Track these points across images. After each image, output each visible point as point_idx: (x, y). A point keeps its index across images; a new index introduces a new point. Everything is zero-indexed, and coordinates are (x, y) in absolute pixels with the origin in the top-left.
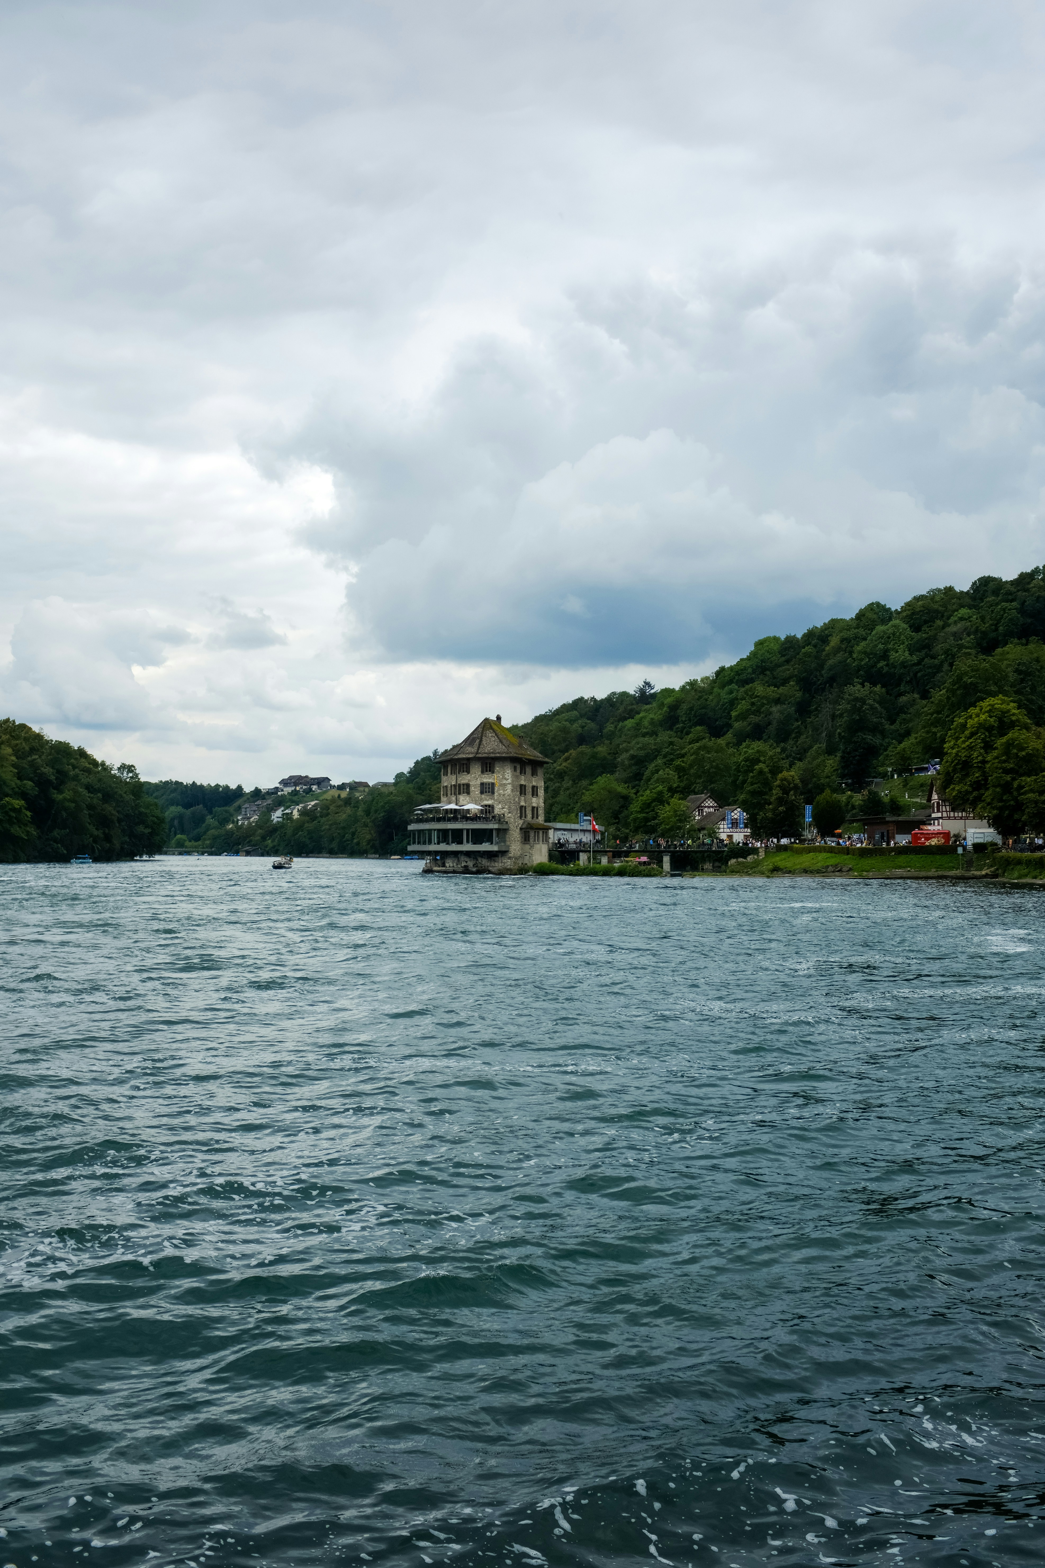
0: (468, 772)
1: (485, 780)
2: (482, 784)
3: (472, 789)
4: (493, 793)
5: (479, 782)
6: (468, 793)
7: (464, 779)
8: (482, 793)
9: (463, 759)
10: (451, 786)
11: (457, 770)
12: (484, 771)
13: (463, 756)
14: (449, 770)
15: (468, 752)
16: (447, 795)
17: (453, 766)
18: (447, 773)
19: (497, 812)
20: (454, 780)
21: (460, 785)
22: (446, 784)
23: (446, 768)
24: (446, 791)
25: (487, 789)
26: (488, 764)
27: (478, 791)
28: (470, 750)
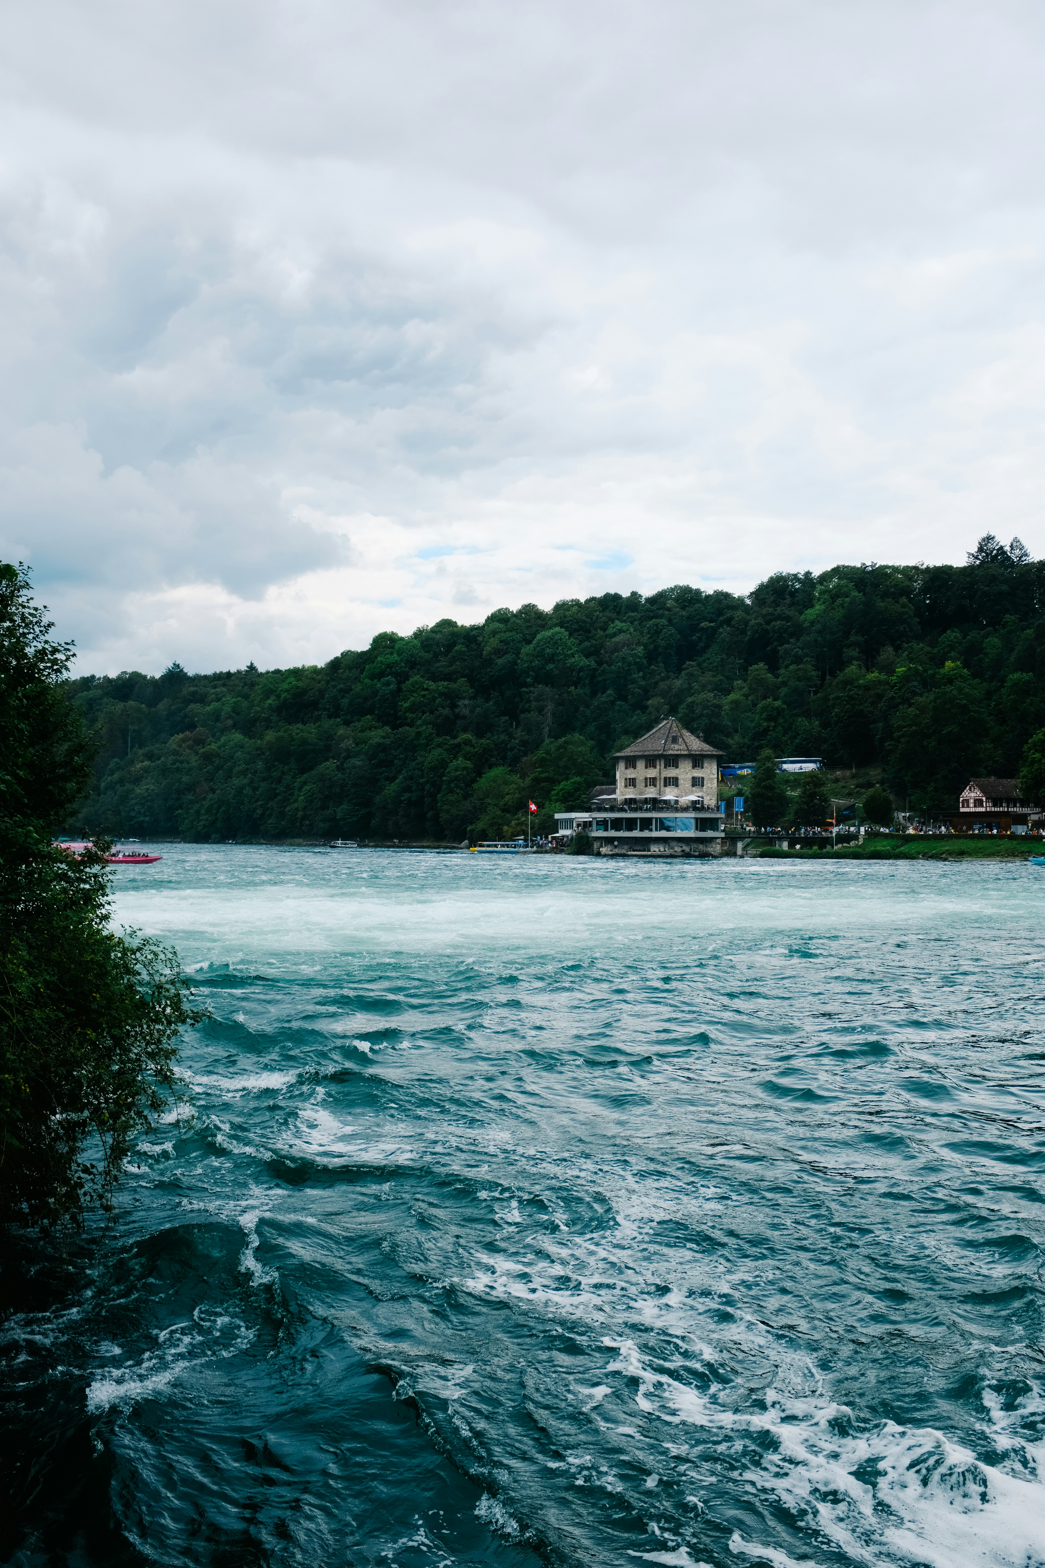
0: (677, 767)
1: (696, 775)
2: (693, 778)
3: (681, 782)
4: (703, 785)
5: (690, 776)
6: (677, 786)
7: (671, 772)
8: (693, 786)
9: (672, 755)
10: (646, 779)
11: (660, 764)
12: (694, 767)
13: (671, 752)
14: (641, 765)
15: (676, 749)
16: (635, 786)
17: (651, 761)
18: (634, 767)
19: (706, 802)
20: (652, 773)
21: (665, 779)
22: (632, 776)
23: (631, 762)
24: (632, 782)
25: (697, 782)
26: (697, 760)
27: (688, 784)
28: (677, 747)
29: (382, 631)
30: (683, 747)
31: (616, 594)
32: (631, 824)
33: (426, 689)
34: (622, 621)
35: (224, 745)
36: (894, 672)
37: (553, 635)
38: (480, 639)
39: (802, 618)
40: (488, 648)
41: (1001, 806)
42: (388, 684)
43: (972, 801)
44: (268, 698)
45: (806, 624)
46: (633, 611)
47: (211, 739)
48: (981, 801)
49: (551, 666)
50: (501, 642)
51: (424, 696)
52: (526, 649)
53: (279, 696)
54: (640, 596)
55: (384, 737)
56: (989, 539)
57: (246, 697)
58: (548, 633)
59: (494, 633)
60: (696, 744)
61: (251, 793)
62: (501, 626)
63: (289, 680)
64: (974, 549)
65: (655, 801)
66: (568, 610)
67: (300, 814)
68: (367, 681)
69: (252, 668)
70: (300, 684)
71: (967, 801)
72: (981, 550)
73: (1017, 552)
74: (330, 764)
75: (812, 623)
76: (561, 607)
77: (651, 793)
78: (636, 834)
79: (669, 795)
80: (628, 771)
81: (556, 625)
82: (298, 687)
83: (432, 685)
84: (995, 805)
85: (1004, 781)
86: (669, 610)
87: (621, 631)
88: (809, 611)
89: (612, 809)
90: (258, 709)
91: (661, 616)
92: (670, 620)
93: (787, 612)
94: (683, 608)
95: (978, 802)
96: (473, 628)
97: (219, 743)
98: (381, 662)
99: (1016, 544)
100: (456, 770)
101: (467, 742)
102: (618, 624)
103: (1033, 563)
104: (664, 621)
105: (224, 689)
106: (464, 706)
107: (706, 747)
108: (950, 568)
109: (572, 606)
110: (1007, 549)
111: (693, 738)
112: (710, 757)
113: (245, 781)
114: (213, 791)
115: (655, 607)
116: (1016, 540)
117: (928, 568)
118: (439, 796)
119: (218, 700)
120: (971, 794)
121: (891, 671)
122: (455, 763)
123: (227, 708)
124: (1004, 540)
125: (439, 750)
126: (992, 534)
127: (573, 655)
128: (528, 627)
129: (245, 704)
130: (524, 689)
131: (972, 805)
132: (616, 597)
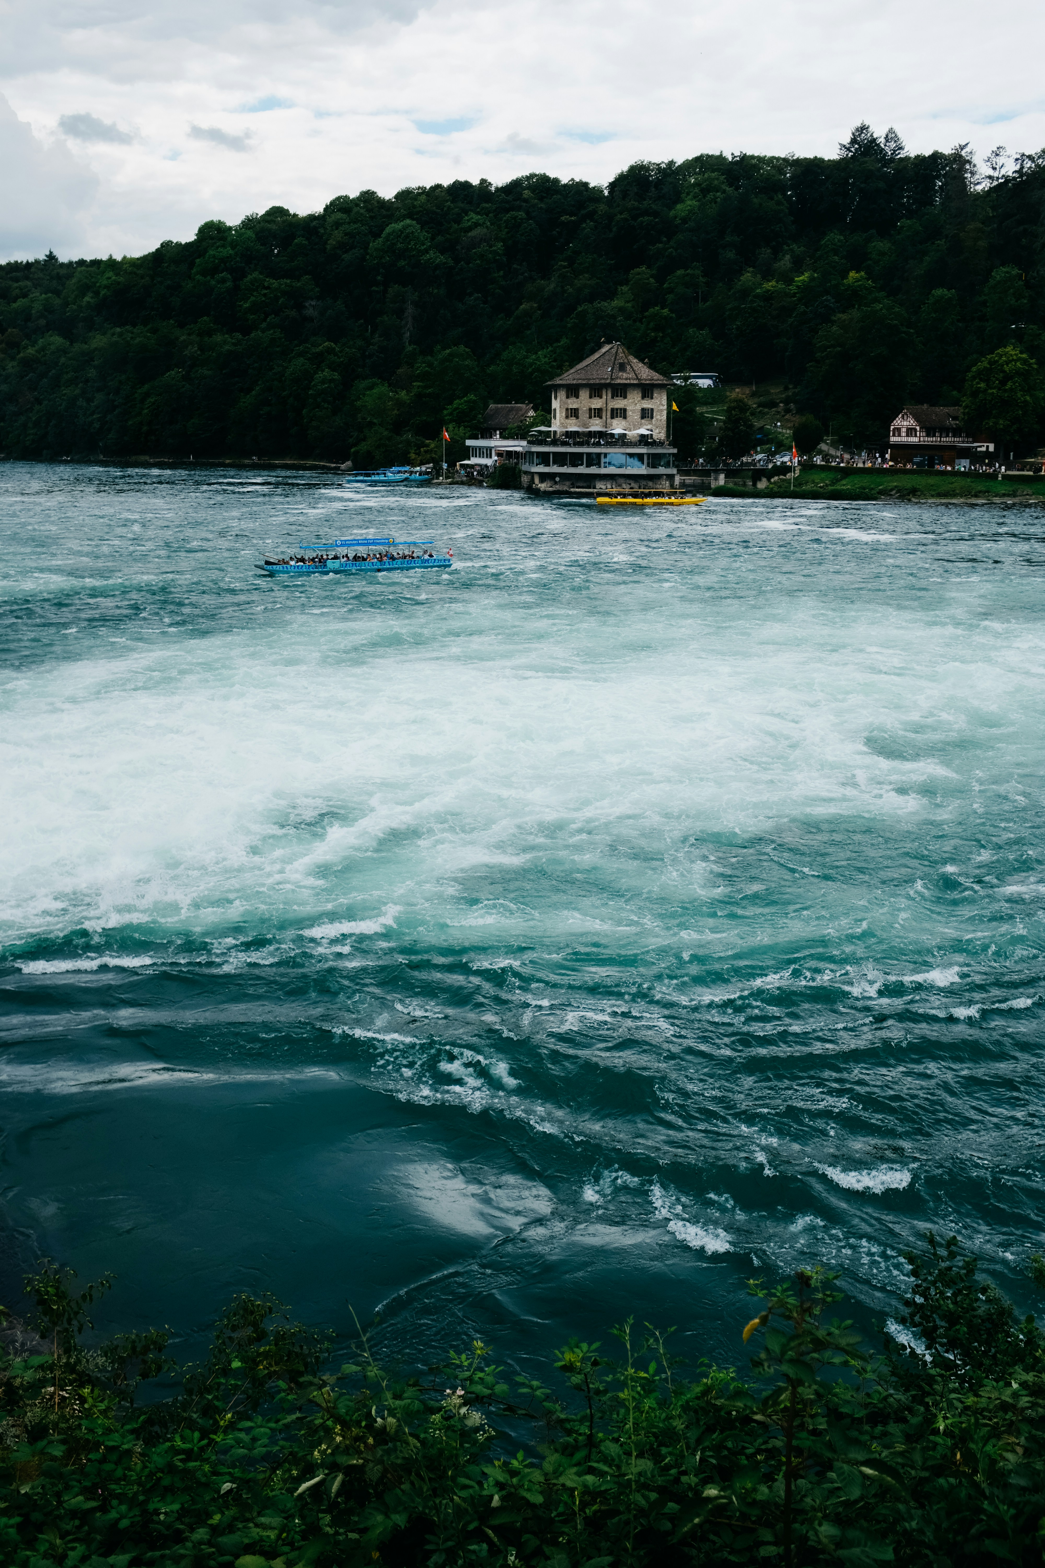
0: (625, 397)
1: (645, 406)
2: (643, 410)
3: (629, 413)
4: (652, 418)
5: (638, 407)
6: (625, 417)
7: (619, 403)
8: (643, 417)
9: (619, 384)
10: (590, 409)
11: (607, 395)
12: (643, 397)
13: (619, 381)
14: (584, 394)
15: (624, 378)
16: (577, 417)
17: (596, 390)
18: (577, 396)
19: (655, 437)
20: (597, 403)
21: (612, 410)
22: (575, 406)
23: (573, 391)
24: (573, 413)
25: (646, 414)
26: (647, 391)
27: (637, 416)
28: (625, 375)
29: (208, 220)
30: (632, 375)
31: (466, 182)
32: (575, 460)
33: (268, 288)
34: (478, 213)
35: (43, 349)
36: (792, 280)
37: (405, 227)
38: (322, 231)
39: (672, 213)
40: (332, 242)
41: (934, 436)
42: (223, 281)
43: (904, 430)
44: (84, 295)
45: (678, 221)
46: (487, 202)
47: (25, 342)
48: (915, 430)
49: (402, 263)
50: (346, 234)
51: (265, 295)
52: (376, 244)
53: (97, 293)
54: (490, 184)
55: (234, 344)
56: (863, 129)
57: (57, 293)
58: (399, 226)
59: (337, 224)
60: (645, 373)
61: (85, 404)
62: (344, 216)
63: (107, 275)
64: (846, 140)
65: (601, 434)
66: (416, 200)
67: (145, 428)
68: (198, 277)
69: (51, 257)
70: (121, 279)
71: (899, 430)
72: (854, 141)
73: (893, 145)
74: (173, 374)
75: (685, 220)
76: (405, 195)
77: (596, 425)
78: (582, 470)
79: (618, 428)
80: (569, 401)
81: (404, 217)
82: (119, 283)
83: (275, 283)
84: (928, 435)
85: (937, 409)
86: (526, 201)
87: (476, 225)
88: (679, 206)
89: (555, 443)
90: (75, 307)
91: (519, 208)
92: (528, 213)
93: (653, 206)
94: (541, 199)
95: (910, 432)
96: (312, 218)
97: (37, 347)
98: (214, 256)
99: (891, 136)
100: (323, 382)
101: (330, 351)
102: (474, 217)
103: (907, 158)
104: (522, 214)
105: (29, 283)
106: (311, 308)
107: (656, 376)
108: (821, 160)
109: (419, 194)
110: (882, 140)
111: (641, 365)
112: (661, 386)
113: (77, 391)
114: (39, 401)
115: (510, 198)
116: (891, 131)
117: (798, 160)
118: (304, 411)
119: (25, 296)
120: (903, 422)
121: (790, 281)
122: (320, 375)
123: (37, 307)
124: (879, 132)
125: (301, 360)
126: (867, 123)
127: (426, 251)
128: (372, 218)
129: (57, 301)
130: (374, 288)
131: (904, 434)
132: (466, 185)
